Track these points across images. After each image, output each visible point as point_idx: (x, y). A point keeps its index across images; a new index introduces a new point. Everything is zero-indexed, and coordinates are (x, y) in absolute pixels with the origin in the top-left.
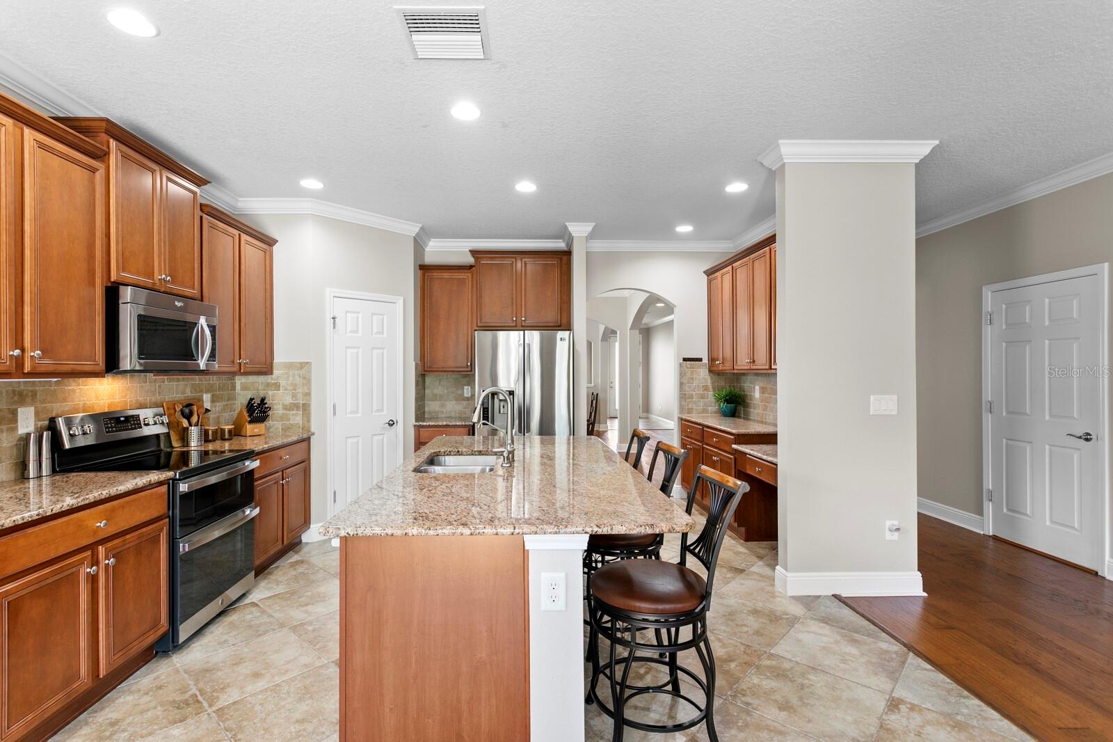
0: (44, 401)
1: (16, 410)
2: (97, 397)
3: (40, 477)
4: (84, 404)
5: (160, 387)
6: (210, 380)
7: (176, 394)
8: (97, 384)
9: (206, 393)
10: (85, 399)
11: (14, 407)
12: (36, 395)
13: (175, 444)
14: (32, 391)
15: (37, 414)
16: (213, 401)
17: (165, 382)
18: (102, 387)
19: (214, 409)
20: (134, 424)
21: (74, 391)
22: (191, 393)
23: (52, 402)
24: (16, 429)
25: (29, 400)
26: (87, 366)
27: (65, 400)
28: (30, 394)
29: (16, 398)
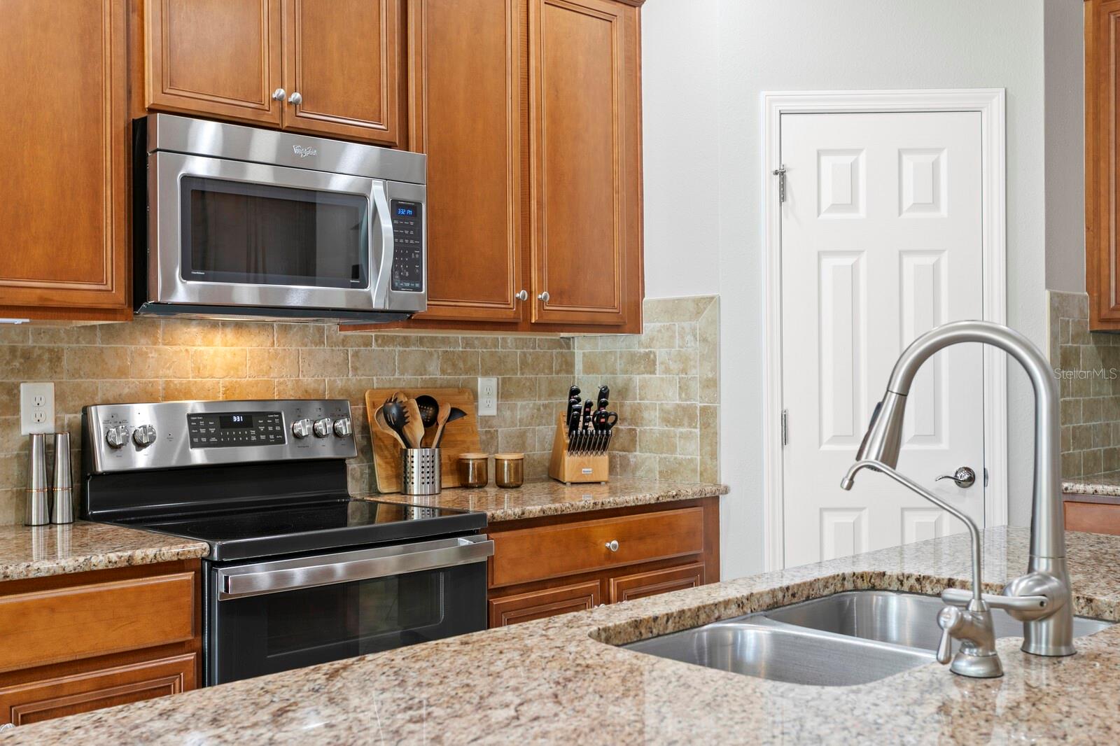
0: (75, 373)
1: (17, 386)
2: (198, 370)
3: (51, 523)
4: (167, 383)
5: (356, 354)
6: (496, 346)
7: (402, 373)
8: (199, 341)
9: (486, 373)
10: (170, 372)
11: (13, 380)
12: (59, 359)
13: (382, 486)
14: (51, 351)
15: (59, 397)
16: (504, 394)
17: (371, 345)
18: (211, 350)
19: (508, 414)
20: (267, 433)
21: (144, 355)
22: (443, 372)
23: (94, 375)
24: (17, 423)
25: (44, 368)
26: (82, 291)
27: (123, 372)
28: (46, 356)
29: (16, 364)
